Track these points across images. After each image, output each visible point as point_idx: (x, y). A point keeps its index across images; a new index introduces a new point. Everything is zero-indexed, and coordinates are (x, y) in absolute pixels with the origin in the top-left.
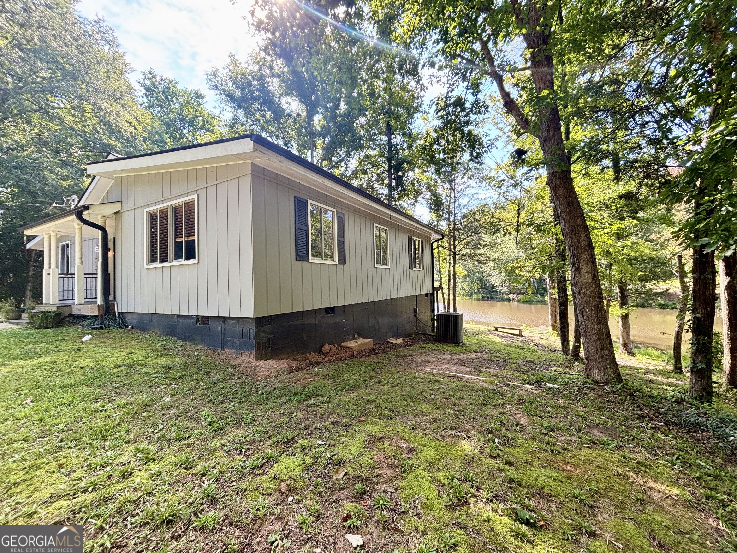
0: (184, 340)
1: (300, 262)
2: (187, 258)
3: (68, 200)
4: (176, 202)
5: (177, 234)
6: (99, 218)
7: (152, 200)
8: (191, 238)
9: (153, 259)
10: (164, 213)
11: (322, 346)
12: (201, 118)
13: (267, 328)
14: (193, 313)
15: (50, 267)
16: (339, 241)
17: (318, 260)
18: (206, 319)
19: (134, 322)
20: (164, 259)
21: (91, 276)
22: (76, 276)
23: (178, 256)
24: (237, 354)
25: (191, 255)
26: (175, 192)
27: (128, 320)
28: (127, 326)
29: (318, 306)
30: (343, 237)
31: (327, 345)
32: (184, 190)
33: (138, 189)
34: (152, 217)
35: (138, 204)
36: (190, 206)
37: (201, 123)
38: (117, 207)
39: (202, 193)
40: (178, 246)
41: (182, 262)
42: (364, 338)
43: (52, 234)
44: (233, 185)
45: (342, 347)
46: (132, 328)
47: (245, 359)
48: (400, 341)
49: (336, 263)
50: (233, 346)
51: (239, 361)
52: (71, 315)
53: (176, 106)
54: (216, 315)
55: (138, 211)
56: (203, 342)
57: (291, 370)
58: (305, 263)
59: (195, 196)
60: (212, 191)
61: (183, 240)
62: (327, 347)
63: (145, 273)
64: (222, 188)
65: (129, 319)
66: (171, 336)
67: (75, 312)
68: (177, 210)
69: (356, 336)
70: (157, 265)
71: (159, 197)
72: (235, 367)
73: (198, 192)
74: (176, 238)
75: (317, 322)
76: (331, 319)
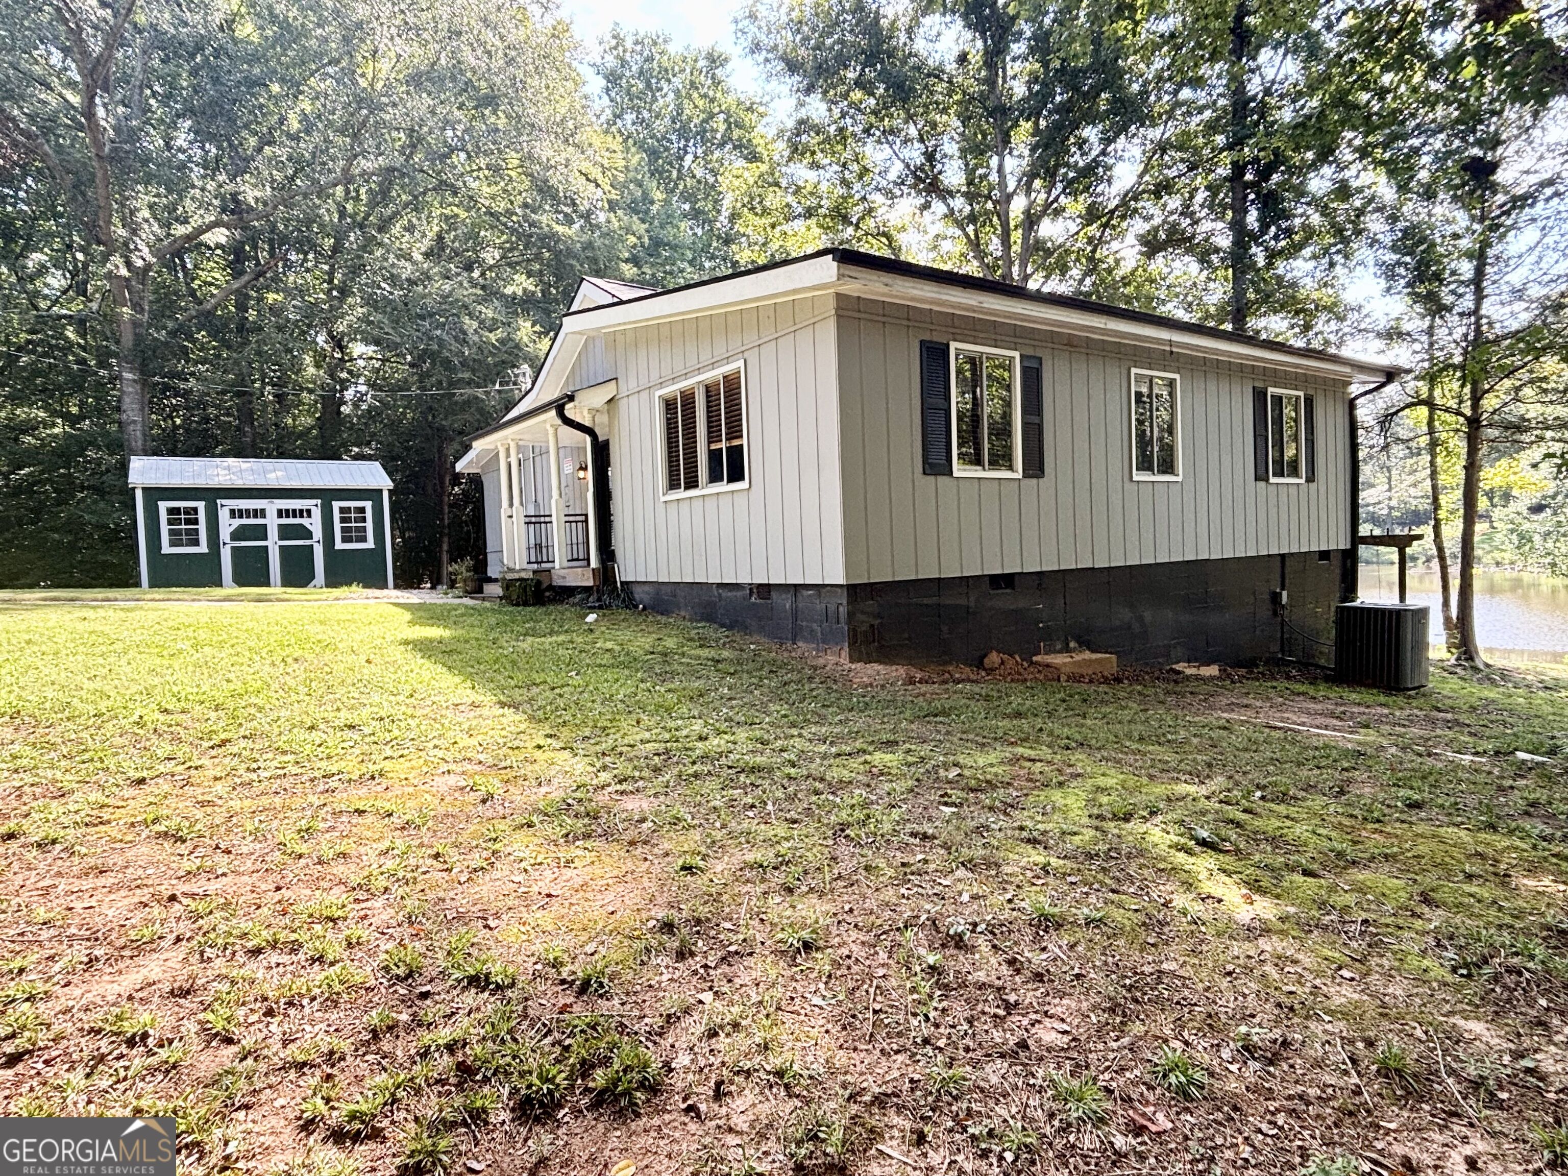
0: (730, 628)
1: (932, 478)
2: (731, 480)
3: (516, 376)
4: (710, 376)
5: (713, 435)
6: (585, 412)
7: (667, 373)
8: (736, 443)
9: (673, 484)
10: (688, 399)
11: (985, 656)
12: (722, 116)
13: (870, 605)
14: (744, 579)
15: (511, 505)
16: (1025, 424)
17: (976, 472)
18: (765, 590)
19: (647, 599)
20: (692, 483)
21: (577, 520)
22: (554, 519)
23: (715, 477)
24: (818, 650)
25: (736, 474)
26: (706, 358)
27: (637, 596)
28: (636, 607)
29: (972, 570)
30: (1039, 412)
31: (994, 654)
32: (720, 351)
33: (642, 353)
34: (669, 405)
35: (644, 383)
36: (732, 385)
37: (722, 127)
38: (608, 391)
39: (752, 357)
40: (714, 456)
41: (723, 487)
42: (1093, 651)
43: (513, 445)
44: (805, 337)
45: (1032, 663)
46: (644, 609)
47: (832, 658)
48: (1212, 670)
49: (1019, 475)
50: (811, 637)
51: (821, 661)
52: (551, 587)
53: (666, 101)
54: (782, 581)
55: (645, 395)
56: (761, 630)
57: (911, 681)
58: (942, 480)
59: (741, 363)
60: (768, 350)
61: (723, 445)
62: (994, 658)
63: (661, 508)
64: (786, 343)
65: (639, 593)
66: (708, 621)
67: (557, 582)
68: (710, 391)
69: (1072, 644)
70: (681, 494)
71: (679, 368)
72: (815, 668)
73: (746, 354)
74: (709, 443)
75: (972, 604)
76: (1005, 600)
